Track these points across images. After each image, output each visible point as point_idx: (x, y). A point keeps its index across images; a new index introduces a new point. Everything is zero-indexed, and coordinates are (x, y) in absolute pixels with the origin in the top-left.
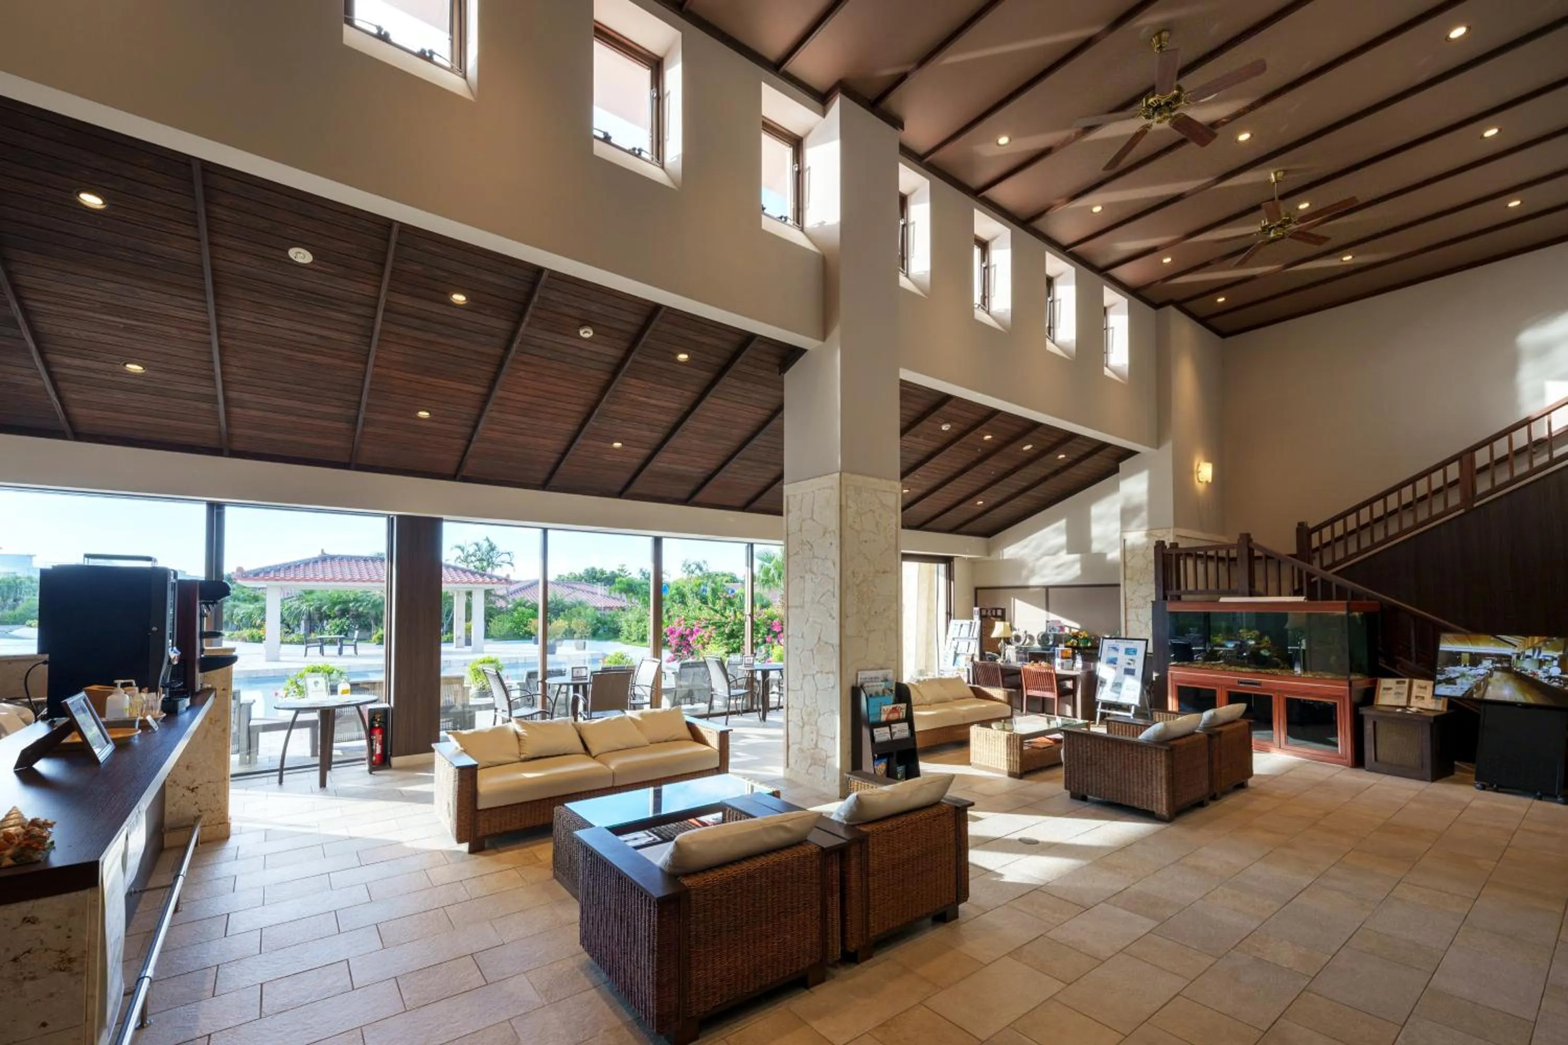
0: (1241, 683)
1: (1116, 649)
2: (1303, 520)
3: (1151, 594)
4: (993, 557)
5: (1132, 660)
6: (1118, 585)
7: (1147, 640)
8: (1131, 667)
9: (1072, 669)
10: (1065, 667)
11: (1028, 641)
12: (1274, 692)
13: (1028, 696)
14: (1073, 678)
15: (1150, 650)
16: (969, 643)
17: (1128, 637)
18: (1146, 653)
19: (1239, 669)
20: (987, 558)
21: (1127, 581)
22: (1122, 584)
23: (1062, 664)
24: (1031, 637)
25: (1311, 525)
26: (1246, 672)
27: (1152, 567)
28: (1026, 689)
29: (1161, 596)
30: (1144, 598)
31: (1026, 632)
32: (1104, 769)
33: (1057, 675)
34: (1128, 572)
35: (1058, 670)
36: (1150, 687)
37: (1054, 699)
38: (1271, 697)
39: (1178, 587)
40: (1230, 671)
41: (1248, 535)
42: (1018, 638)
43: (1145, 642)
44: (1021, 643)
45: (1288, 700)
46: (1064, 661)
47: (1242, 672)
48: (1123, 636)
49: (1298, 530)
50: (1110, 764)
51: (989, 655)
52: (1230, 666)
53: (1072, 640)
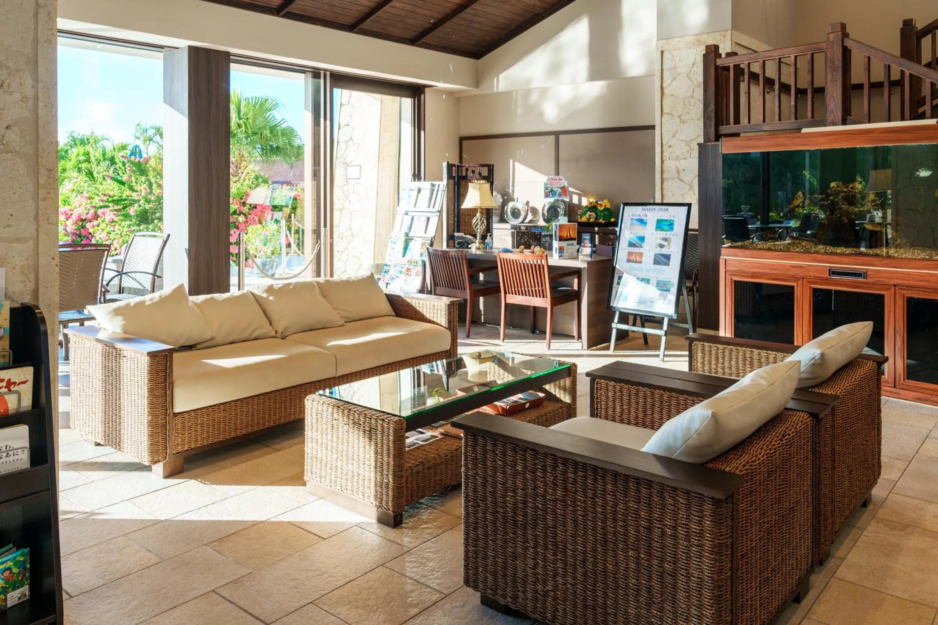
0: (835, 273)
1: (642, 221)
2: (908, 17)
3: (699, 136)
4: (483, 90)
5: (666, 240)
6: (653, 127)
7: (689, 205)
8: (664, 251)
9: (576, 258)
10: (565, 254)
11: (530, 217)
12: (887, 287)
13: (506, 304)
14: (577, 272)
15: (694, 224)
16: (428, 219)
17: (665, 202)
18: (687, 229)
19: (830, 249)
20: (475, 91)
21: (665, 117)
22: (657, 123)
23: (561, 249)
24: (534, 211)
25: (920, 25)
26: (842, 254)
27: (699, 93)
28: (505, 293)
29: (712, 135)
30: (688, 143)
31: (528, 203)
32: (555, 545)
33: (551, 268)
34: (667, 102)
35: (555, 260)
36: (694, 284)
37: (546, 309)
38: (882, 296)
39: (737, 121)
40: (817, 252)
41: (843, 26)
42: (516, 213)
43: (686, 208)
44: (521, 219)
45: (910, 301)
46: (564, 244)
47: (836, 254)
48: (658, 200)
49: (903, 31)
50: (570, 526)
51: (459, 237)
52: (816, 244)
53: (589, 213)
